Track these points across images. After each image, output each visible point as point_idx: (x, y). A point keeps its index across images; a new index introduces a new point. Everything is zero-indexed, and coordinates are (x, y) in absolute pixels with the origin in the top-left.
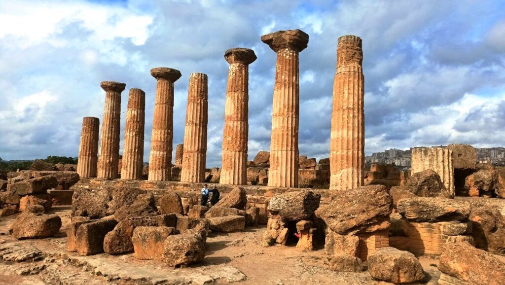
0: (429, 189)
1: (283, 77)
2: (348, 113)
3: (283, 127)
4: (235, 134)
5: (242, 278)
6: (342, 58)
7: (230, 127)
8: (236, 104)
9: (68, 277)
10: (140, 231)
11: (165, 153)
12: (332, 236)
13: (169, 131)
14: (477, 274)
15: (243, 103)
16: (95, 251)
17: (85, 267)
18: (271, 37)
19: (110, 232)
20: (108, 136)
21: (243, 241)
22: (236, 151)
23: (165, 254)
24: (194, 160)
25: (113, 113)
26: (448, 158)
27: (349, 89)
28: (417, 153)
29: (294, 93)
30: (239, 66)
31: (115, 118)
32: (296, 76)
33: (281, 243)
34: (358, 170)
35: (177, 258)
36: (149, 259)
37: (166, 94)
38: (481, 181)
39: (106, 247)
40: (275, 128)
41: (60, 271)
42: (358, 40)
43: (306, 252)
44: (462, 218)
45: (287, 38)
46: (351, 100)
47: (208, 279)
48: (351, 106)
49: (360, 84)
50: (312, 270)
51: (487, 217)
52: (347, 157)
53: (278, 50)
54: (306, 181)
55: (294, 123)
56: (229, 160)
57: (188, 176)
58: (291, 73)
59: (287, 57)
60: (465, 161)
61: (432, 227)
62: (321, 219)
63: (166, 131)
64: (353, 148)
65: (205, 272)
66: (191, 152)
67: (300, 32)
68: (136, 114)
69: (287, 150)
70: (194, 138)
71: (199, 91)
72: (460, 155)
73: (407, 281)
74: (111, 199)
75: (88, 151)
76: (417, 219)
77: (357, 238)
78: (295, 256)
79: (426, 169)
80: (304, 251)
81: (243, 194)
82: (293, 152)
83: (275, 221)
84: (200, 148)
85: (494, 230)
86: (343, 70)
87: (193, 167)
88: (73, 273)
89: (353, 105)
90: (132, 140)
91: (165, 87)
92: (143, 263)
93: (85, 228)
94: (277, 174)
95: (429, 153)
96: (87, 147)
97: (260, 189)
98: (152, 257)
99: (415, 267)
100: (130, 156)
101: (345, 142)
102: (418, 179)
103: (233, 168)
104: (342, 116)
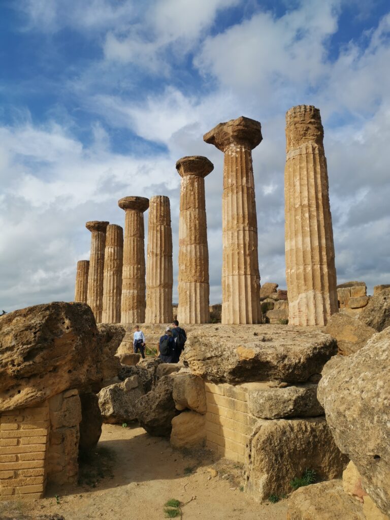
1: (230, 181)
2: (303, 213)
3: (233, 244)
4: (189, 261)
6: (290, 139)
7: (183, 253)
8: (188, 224)
11: (136, 292)
13: (139, 266)
15: (197, 222)
20: (95, 278)
22: (191, 282)
24: (156, 297)
27: (300, 179)
30: (190, 179)
31: (100, 259)
32: (247, 177)
34: (323, 294)
37: (134, 225)
40: (225, 247)
42: (311, 110)
45: (230, 130)
46: (306, 194)
48: (306, 202)
52: (305, 275)
55: (248, 239)
56: (183, 293)
57: (151, 315)
58: (239, 174)
59: (234, 154)
63: (136, 267)
64: (312, 262)
66: (153, 288)
67: (244, 119)
68: (113, 251)
69: (239, 275)
70: (155, 271)
71: (159, 216)
82: (249, 277)
84: (163, 282)
86: (293, 154)
87: (156, 306)
89: (309, 200)
91: (132, 218)
94: (229, 306)
100: (108, 298)
101: (301, 254)
102: (385, 299)
103: (189, 303)
104: (294, 219)
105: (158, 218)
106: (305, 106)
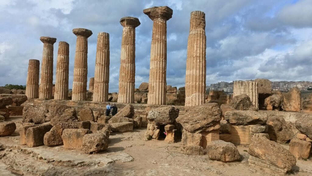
0: (243, 106)
1: (157, 36)
2: (197, 60)
3: (157, 67)
4: (127, 72)
5: (131, 160)
6: (193, 25)
7: (124, 67)
8: (128, 52)
9: (21, 160)
10: (67, 132)
11: (83, 83)
12: (186, 134)
13: (85, 69)
14: (270, 156)
15: (132, 52)
16: (38, 144)
17: (32, 155)
18: (149, 10)
19: (48, 132)
20: (46, 72)
21: (132, 137)
22: (127, 82)
23: (83, 146)
24: (101, 87)
25: (48, 57)
26: (255, 87)
27: (197, 44)
28: (237, 84)
29: (164, 46)
30: (129, 29)
31: (50, 60)
32: (165, 36)
33: (155, 139)
34: (202, 94)
35: (91, 148)
36: (73, 149)
37: (83, 45)
38: (274, 101)
39: (45, 142)
40: (152, 68)
41: (15, 157)
42: (203, 14)
43: (170, 143)
44: (262, 123)
45: (159, 11)
46: (198, 51)
47: (110, 160)
48: (198, 55)
49: (204, 42)
50: (174, 154)
51: (276, 122)
52: (196, 86)
53: (154, 19)
54: (171, 101)
55: (164, 65)
56: (123, 87)
57: (97, 97)
58: (162, 34)
59: (160, 23)
60: (265, 89)
61: (245, 128)
62: (179, 123)
63: (83, 69)
64: (199, 81)
65: (109, 156)
66: (99, 83)
67: (167, 8)
68: (63, 58)
69: (159, 82)
70: (101, 74)
71: (104, 44)
72: (262, 85)
73: (230, 160)
74: (48, 111)
75: (32, 81)
76: (236, 123)
77: (201, 135)
78: (164, 146)
79: (242, 94)
80: (169, 143)
81: (132, 109)
82: (163, 83)
83: (152, 125)
84: (105, 80)
85: (281, 130)
86: (194, 32)
87: (101, 92)
88: (24, 158)
89: (200, 54)
90: (61, 74)
91: (82, 41)
92: (69, 151)
93: (31, 130)
94: (153, 96)
95: (244, 84)
96: (31, 79)
97: (143, 105)
98: (75, 147)
99: (235, 152)
100: (60, 85)
101: (195, 77)
102: (237, 99)
103: (126, 93)
104: (192, 61)
105: (104, 45)
106: (201, 12)
